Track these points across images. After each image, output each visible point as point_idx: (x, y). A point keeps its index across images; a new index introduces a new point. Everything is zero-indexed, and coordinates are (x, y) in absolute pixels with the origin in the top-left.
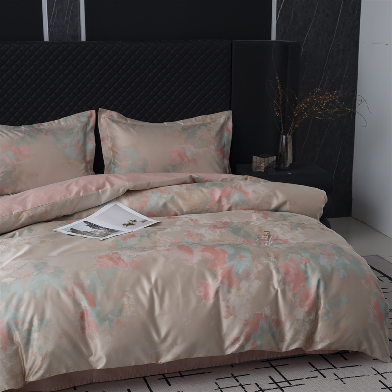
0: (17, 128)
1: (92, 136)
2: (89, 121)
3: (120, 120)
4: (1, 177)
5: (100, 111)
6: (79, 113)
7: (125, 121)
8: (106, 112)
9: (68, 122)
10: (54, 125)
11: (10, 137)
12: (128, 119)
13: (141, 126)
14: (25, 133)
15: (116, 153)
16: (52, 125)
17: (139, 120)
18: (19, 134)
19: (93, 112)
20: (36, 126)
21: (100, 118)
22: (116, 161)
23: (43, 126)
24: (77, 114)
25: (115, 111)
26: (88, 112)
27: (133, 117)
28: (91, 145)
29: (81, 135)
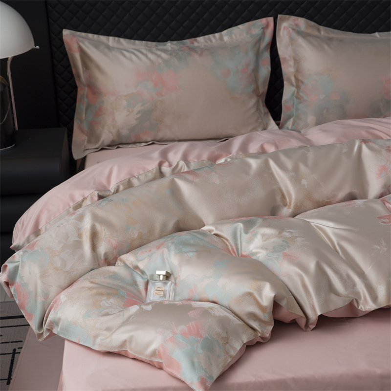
0: (161, 46)
1: (267, 56)
2: (264, 33)
3: (309, 31)
4: (137, 119)
5: (280, 18)
6: (251, 23)
7: (316, 33)
8: (288, 19)
9: (234, 36)
10: (214, 40)
11: (150, 59)
12: (322, 28)
13: (341, 41)
14: (171, 54)
15: (302, 82)
16: (211, 41)
17: (339, 29)
18: (164, 55)
19: (271, 19)
20: (187, 42)
21: (280, 29)
22: (301, 94)
23: (198, 42)
24: (247, 24)
25: (302, 16)
26: (263, 21)
27: (330, 25)
28: (265, 70)
29: (251, 55)
